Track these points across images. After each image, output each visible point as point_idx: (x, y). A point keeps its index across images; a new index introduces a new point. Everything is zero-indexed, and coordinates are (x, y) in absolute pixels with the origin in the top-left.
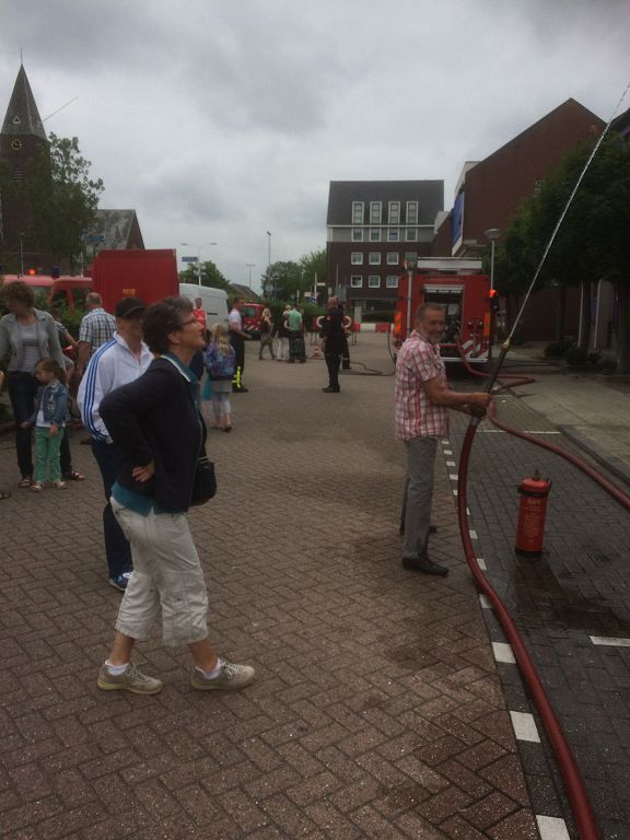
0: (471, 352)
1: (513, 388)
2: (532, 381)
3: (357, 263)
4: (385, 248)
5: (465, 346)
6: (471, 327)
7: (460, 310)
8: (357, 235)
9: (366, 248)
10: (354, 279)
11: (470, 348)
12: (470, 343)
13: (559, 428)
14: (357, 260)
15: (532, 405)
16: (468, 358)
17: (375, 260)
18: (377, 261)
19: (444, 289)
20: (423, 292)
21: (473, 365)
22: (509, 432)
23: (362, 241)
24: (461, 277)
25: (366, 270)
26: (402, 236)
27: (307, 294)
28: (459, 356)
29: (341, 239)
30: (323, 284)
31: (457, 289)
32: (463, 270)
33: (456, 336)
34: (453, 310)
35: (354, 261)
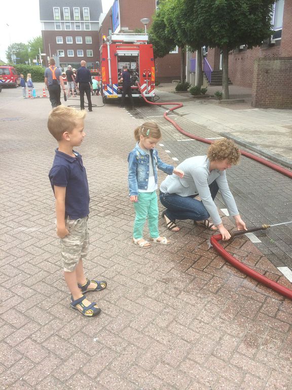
0: (146, 91)
1: (174, 111)
2: (182, 106)
3: (60, 43)
4: (74, 34)
5: (142, 87)
6: (145, 76)
7: (137, 66)
8: (58, 27)
9: (64, 34)
10: (59, 52)
11: (145, 88)
12: (144, 85)
13: (222, 135)
14: (60, 41)
15: (193, 120)
16: (145, 94)
17: (70, 41)
18: (71, 41)
19: (128, 53)
20: (116, 55)
21: (149, 98)
22: (197, 140)
23: (61, 30)
24: (137, 46)
25: (65, 47)
26: (83, 28)
27: (35, 61)
28: (140, 93)
29: (50, 29)
30: (44, 54)
31: (135, 53)
32: (138, 41)
33: (136, 82)
34: (133, 66)
35: (58, 41)
